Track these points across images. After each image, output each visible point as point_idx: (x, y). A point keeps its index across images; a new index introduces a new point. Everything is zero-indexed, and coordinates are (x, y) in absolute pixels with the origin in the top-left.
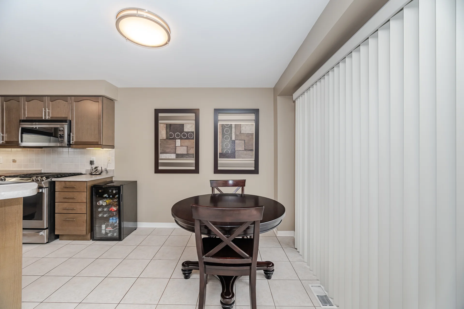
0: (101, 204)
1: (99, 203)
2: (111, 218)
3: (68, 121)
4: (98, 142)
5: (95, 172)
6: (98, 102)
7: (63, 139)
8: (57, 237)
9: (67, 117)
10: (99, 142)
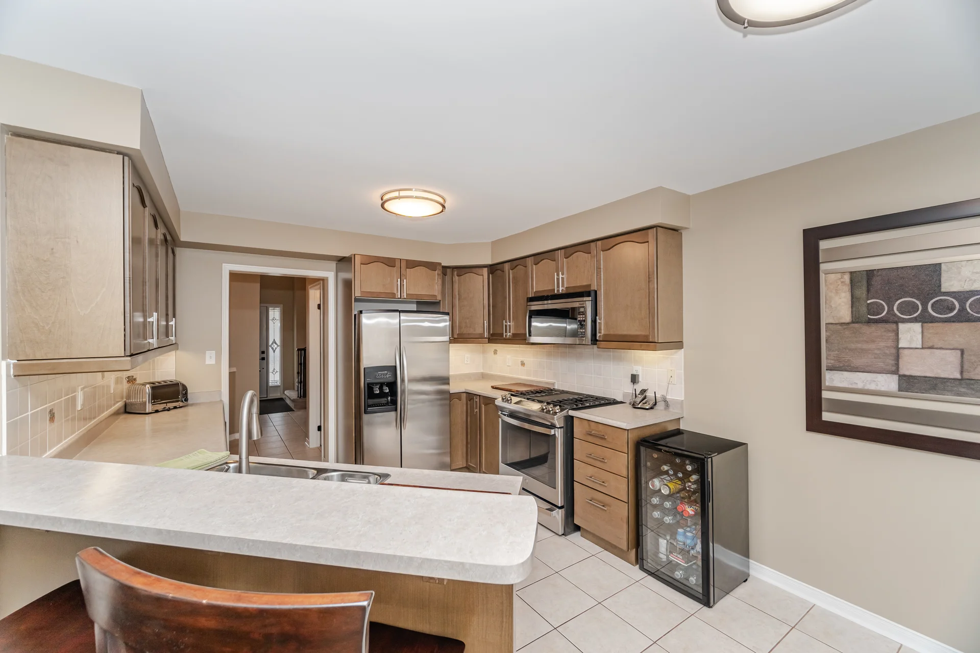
0: (658, 488)
1: (653, 486)
2: (680, 530)
3: (593, 294)
4: (647, 336)
5: (641, 402)
6: (648, 242)
7: (584, 330)
8: (577, 528)
9: (590, 286)
10: (650, 337)
